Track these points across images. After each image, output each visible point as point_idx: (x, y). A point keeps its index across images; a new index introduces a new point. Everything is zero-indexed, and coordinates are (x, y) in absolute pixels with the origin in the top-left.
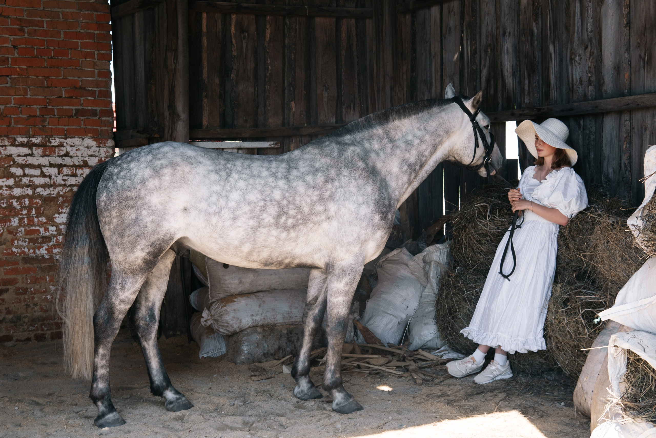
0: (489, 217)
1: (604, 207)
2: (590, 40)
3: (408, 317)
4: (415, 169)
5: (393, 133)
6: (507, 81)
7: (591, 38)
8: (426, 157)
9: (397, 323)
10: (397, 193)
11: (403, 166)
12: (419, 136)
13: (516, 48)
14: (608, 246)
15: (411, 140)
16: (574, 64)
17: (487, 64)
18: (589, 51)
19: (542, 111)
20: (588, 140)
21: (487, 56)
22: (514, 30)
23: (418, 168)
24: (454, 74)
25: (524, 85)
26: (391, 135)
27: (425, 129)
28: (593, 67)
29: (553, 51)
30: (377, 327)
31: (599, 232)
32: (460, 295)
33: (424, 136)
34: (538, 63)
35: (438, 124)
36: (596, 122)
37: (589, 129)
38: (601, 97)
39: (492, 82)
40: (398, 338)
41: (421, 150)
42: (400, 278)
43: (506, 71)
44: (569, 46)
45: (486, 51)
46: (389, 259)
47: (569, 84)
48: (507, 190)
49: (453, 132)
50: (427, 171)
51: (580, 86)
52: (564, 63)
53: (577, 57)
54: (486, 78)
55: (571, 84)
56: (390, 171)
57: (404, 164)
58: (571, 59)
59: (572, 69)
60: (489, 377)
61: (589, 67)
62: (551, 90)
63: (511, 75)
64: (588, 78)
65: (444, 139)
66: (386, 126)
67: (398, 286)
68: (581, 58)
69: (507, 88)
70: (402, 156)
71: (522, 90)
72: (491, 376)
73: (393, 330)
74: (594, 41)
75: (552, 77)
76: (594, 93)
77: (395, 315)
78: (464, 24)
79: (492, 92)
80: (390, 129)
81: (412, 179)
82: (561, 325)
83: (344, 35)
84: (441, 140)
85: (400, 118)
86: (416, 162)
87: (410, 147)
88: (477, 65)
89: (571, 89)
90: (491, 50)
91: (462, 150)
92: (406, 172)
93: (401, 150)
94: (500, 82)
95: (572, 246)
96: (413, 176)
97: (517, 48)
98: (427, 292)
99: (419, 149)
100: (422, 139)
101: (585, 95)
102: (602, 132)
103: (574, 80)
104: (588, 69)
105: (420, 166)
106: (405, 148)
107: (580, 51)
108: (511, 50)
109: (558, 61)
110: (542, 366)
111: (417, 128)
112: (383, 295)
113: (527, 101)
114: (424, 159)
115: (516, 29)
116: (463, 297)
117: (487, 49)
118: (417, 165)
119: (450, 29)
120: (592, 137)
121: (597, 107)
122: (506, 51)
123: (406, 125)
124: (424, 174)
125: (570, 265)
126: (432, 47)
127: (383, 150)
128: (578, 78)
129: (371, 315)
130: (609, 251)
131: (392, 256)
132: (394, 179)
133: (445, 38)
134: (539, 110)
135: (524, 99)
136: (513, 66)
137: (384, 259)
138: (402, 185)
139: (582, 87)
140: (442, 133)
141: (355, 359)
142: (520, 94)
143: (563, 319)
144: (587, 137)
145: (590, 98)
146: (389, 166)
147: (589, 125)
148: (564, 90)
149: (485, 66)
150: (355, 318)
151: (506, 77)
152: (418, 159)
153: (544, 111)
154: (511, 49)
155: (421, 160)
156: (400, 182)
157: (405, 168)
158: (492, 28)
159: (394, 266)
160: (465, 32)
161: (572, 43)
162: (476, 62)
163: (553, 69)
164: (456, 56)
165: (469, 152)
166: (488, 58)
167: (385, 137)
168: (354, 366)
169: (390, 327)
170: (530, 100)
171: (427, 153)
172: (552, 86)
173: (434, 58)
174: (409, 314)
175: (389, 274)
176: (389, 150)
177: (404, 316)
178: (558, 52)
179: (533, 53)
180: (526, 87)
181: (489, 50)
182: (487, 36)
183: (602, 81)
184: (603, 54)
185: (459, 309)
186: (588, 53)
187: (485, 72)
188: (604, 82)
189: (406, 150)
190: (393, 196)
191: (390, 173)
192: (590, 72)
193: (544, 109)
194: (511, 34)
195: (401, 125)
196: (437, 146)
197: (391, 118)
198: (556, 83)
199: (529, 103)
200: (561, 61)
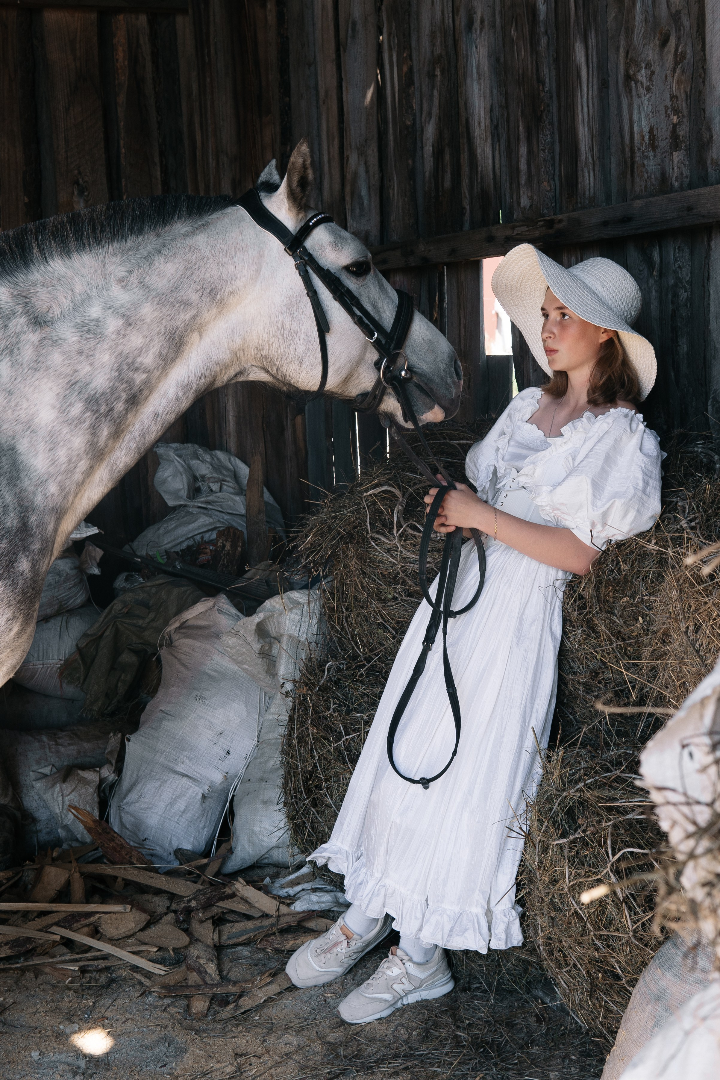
0: (399, 527)
1: (698, 507)
2: (676, 17)
3: (227, 777)
4: (111, 410)
5: (44, 296)
6: (479, 151)
7: (678, 12)
8: (148, 371)
9: (200, 796)
10: (53, 488)
11: (71, 405)
12: (122, 306)
13: (498, 60)
14: (697, 640)
15: (97, 320)
16: (634, 92)
17: (435, 111)
18: (673, 50)
19: (557, 226)
20: (673, 302)
21: (433, 87)
22: (494, 13)
23: (120, 406)
24: (366, 141)
25: (518, 161)
26: (38, 304)
27: (142, 284)
28: (683, 96)
29: (583, 60)
30: (145, 809)
31: (675, 593)
32: (329, 740)
33: (136, 306)
34: (551, 97)
35: (182, 267)
36: (692, 253)
37: (675, 272)
38: (704, 181)
39: (447, 157)
40: (205, 834)
41: (127, 350)
42: (210, 676)
43: (476, 124)
44: (622, 43)
45: (432, 76)
46: (190, 623)
47: (623, 151)
48: (461, 445)
49: (232, 293)
50: (156, 415)
51: (651, 154)
52: (612, 90)
53: (644, 70)
54: (433, 146)
55: (627, 150)
56: (28, 422)
57: (74, 398)
58: (629, 78)
59: (631, 106)
60: (380, 1000)
61: (673, 97)
62: (579, 168)
63: (489, 135)
64: (670, 128)
65: (206, 316)
66: (21, 277)
67: (202, 698)
68: (653, 73)
69: (480, 169)
70: (69, 370)
71: (514, 172)
72: (388, 996)
73: (189, 814)
74: (686, 21)
75: (583, 132)
76: (686, 172)
77: (195, 775)
78: (383, 8)
79: (448, 184)
80: (34, 284)
81: (102, 442)
82: (554, 890)
83: (121, 55)
84: (194, 317)
85: (66, 252)
86: (113, 390)
87: (92, 343)
88: (415, 115)
89: (629, 164)
90: (442, 71)
91: (275, 345)
92: (79, 420)
93: (64, 353)
94: (465, 157)
95: (603, 628)
96: (105, 432)
97: (502, 60)
98: (273, 714)
99: (120, 348)
100: (129, 317)
101: (664, 178)
102: (708, 280)
103: (637, 137)
104: (669, 103)
105: (127, 401)
106: (76, 347)
107: (651, 53)
108: (486, 68)
109: (595, 87)
110: (526, 971)
111: (120, 281)
112: (165, 723)
113: (525, 201)
114: (139, 378)
115: (498, 9)
116: (336, 749)
117: (434, 69)
118: (118, 398)
119: (354, 24)
120: (683, 295)
121: (690, 209)
122: (475, 71)
123: (84, 271)
124: (147, 423)
125: (601, 677)
126: (319, 77)
127: (12, 352)
128: (646, 130)
129: (135, 776)
130: (700, 656)
131: (194, 618)
132: (41, 446)
133: (345, 51)
134: (550, 224)
135: (519, 198)
136: (491, 110)
137: (177, 625)
138: (70, 461)
139: (655, 156)
140: (194, 297)
141: (62, 916)
142: (511, 184)
143: (563, 873)
144: (670, 296)
145: (676, 184)
146: (25, 406)
147: (676, 261)
148: (613, 166)
149: (430, 114)
150: (102, 781)
151: (478, 142)
152: (120, 379)
153: (561, 226)
154: (485, 66)
155: (130, 383)
156: (62, 454)
157: (77, 409)
158: (443, 13)
159: (198, 644)
160: (385, 30)
161: (629, 32)
162: (412, 107)
163: (585, 110)
164: (370, 94)
165: (301, 350)
166: (436, 93)
167: (19, 309)
168: (55, 942)
169: (182, 808)
170: (531, 198)
171: (148, 359)
172: (583, 157)
173: (324, 103)
174: (232, 772)
175: (184, 665)
176: (27, 353)
177: (217, 778)
178: (595, 60)
179: (537, 70)
180: (523, 166)
181: (438, 72)
182: (433, 35)
183: (706, 136)
184: (708, 57)
185: (326, 780)
186: (671, 57)
187: (430, 131)
188: (711, 137)
189: (80, 352)
190: (39, 499)
191: (29, 426)
192: (676, 112)
193: (560, 221)
194: (486, 23)
195: (70, 274)
196: (181, 338)
197: (36, 251)
198: (592, 149)
199: (531, 206)
200: (604, 85)
